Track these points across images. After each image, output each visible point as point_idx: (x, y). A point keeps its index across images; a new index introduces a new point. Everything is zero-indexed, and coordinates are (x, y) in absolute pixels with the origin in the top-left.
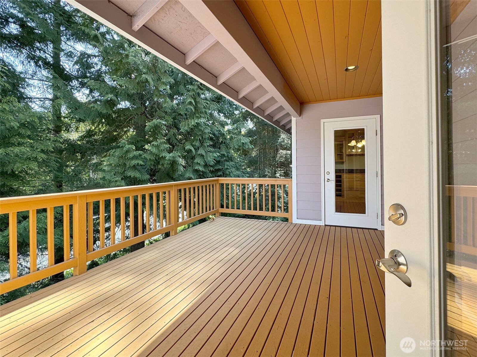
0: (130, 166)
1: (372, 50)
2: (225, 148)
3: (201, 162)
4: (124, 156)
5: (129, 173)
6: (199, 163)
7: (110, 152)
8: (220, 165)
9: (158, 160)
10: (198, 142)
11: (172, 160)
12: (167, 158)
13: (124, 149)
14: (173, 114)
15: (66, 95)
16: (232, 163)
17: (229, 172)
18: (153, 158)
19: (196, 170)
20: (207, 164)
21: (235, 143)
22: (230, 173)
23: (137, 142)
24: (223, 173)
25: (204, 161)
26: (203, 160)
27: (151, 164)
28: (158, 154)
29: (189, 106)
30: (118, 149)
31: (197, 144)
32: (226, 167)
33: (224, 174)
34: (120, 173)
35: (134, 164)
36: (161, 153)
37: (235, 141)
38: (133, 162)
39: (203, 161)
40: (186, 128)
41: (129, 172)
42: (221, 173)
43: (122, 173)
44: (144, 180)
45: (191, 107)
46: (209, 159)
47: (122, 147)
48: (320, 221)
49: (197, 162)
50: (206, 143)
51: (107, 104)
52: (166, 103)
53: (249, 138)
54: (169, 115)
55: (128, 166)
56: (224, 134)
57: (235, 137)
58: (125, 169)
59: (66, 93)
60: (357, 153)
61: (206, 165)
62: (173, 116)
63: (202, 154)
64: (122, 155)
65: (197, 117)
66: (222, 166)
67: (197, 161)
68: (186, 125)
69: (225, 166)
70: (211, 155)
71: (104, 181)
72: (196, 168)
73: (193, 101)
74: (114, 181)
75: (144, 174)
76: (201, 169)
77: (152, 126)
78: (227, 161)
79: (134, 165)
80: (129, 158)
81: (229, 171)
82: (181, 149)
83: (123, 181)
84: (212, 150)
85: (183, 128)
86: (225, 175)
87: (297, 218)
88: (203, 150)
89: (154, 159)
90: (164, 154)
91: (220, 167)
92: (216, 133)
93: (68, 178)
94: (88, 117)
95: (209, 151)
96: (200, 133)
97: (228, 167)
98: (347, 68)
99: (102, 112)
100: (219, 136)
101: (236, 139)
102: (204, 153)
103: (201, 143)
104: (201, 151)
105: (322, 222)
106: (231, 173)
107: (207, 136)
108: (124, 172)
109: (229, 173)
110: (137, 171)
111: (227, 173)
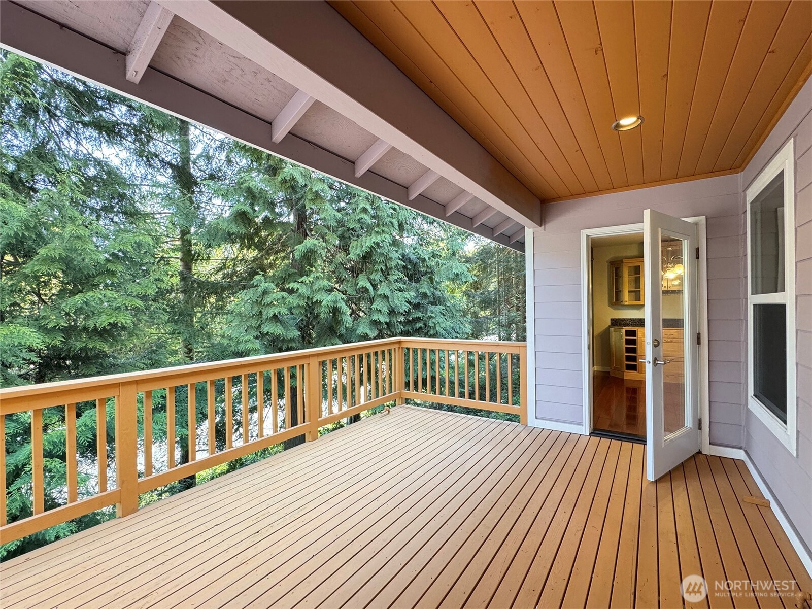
0: (268, 317)
1: (666, 75)
2: (428, 282)
3: (382, 309)
4: (259, 301)
5: (267, 328)
6: (380, 310)
7: (238, 294)
8: (420, 312)
9: (311, 306)
10: (380, 273)
11: (331, 306)
12: (323, 304)
13: (259, 290)
14: (340, 229)
15: (181, 207)
16: (440, 308)
17: (434, 322)
18: (302, 303)
19: (375, 321)
20: (395, 310)
21: (443, 274)
22: (435, 325)
23: (289, 276)
24: (424, 324)
25: (389, 306)
26: (388, 304)
27: (300, 312)
28: (311, 297)
29: (362, 215)
30: (251, 289)
31: (377, 277)
32: (429, 314)
33: (426, 326)
34: (254, 327)
35: (273, 313)
36: (315, 294)
37: (443, 270)
38: (272, 310)
39: (387, 306)
40: (358, 252)
41: (267, 326)
42: (421, 325)
43: (257, 327)
44: (291, 338)
45: (365, 217)
46: (396, 302)
47: (256, 286)
48: (581, 427)
49: (377, 308)
50: (393, 274)
51: (238, 217)
52: (325, 212)
53: (466, 265)
54: (333, 232)
55: (264, 317)
56: (425, 258)
57: (443, 264)
58: (261, 321)
59: (181, 204)
60: (669, 289)
61: (392, 312)
62: (339, 233)
63: (384, 294)
64: (257, 299)
65: (377, 232)
66: (423, 313)
67: (376, 305)
68: (358, 246)
69: (428, 312)
70: (399, 295)
71: (229, 340)
72: (375, 317)
73: (369, 207)
74: (244, 340)
75: (290, 328)
76: (383, 319)
77: (303, 251)
78: (432, 304)
79: (274, 315)
80: (266, 304)
81: (434, 320)
82: (352, 286)
83: (257, 341)
84: (402, 287)
85: (354, 252)
86: (428, 327)
87: (536, 418)
88: (387, 288)
89: (305, 304)
90: (319, 297)
91: (420, 315)
92: (413, 257)
93: (190, 333)
94: (213, 240)
95: (397, 288)
96: (382, 259)
97: (433, 315)
98: (617, 122)
99: (230, 230)
100: (416, 263)
101: (444, 267)
102: (388, 293)
103: (385, 276)
104: (383, 289)
105: (583, 427)
106: (437, 326)
107: (393, 264)
108: (260, 326)
109: (433, 325)
110: (279, 324)
111: (430, 325)
